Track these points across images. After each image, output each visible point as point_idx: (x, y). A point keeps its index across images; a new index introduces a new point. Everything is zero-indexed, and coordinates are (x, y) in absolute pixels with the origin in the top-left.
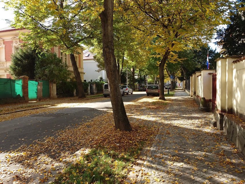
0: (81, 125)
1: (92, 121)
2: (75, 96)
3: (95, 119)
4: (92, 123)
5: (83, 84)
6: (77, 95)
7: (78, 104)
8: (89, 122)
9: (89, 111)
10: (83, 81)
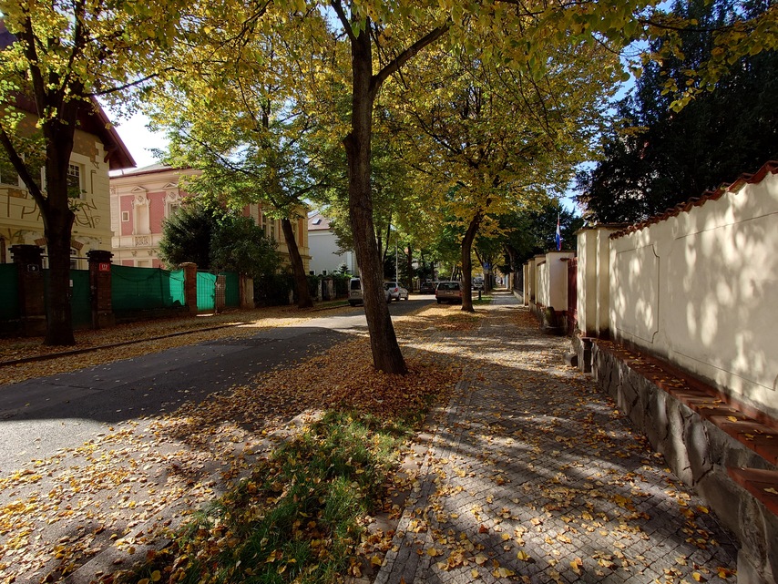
0: (305, 362)
1: (327, 354)
2: (291, 304)
3: (333, 349)
4: (327, 357)
5: (309, 280)
6: (295, 303)
7: (297, 319)
8: (320, 355)
9: (320, 334)
10: (307, 274)
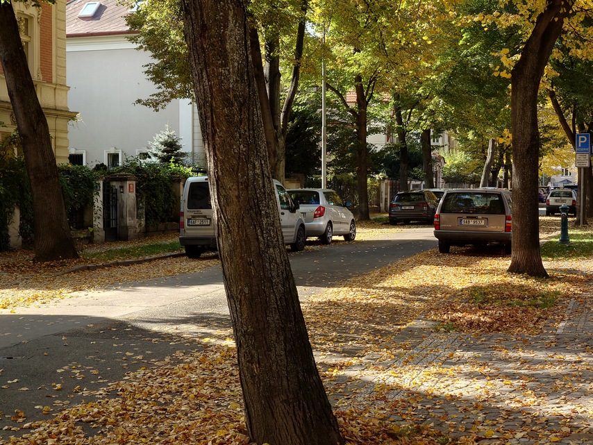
0: (47, 416)
1: (112, 394)
2: (13, 250)
3: (131, 382)
4: (114, 405)
5: (65, 179)
6: (27, 244)
7: (30, 292)
8: (91, 399)
9: (95, 335)
10: (62, 161)
